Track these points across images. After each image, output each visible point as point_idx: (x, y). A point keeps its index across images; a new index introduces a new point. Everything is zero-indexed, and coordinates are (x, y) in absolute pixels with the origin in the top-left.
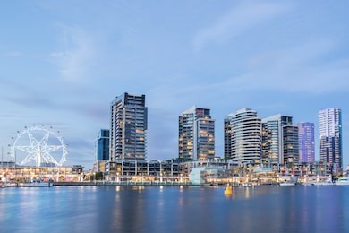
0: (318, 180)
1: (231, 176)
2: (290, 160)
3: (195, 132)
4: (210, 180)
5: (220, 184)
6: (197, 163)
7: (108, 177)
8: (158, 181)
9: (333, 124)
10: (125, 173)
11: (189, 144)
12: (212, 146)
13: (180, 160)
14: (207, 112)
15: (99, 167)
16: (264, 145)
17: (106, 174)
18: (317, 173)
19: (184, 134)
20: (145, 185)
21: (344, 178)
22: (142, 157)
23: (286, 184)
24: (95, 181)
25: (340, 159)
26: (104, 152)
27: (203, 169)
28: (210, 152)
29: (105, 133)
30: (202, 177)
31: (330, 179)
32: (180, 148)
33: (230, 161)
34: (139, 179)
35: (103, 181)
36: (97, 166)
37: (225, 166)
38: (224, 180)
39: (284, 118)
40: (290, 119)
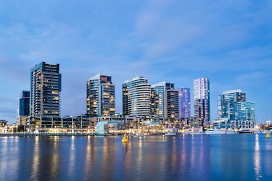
0: (193, 131)
1: (128, 128)
2: (173, 116)
3: (99, 94)
4: (111, 131)
5: (119, 134)
6: (101, 118)
7: (28, 130)
8: (70, 133)
9: (204, 89)
10: (43, 126)
11: (95, 103)
12: (113, 105)
13: (87, 116)
14: (109, 79)
15: (21, 121)
16: (153, 104)
17: (27, 127)
18: (192, 125)
19: (91, 96)
20: (59, 135)
21: (211, 129)
22: (57, 113)
23: (169, 134)
24: (17, 133)
25: (209, 115)
26: (25, 109)
27: (106, 122)
28: (111, 109)
29: (26, 94)
30: (105, 129)
31: (201, 130)
32: (88, 107)
33: (127, 117)
34: (54, 131)
35: (24, 133)
36: (19, 121)
37: (123, 121)
38: (122, 131)
39: (168, 85)
40: (172, 85)
